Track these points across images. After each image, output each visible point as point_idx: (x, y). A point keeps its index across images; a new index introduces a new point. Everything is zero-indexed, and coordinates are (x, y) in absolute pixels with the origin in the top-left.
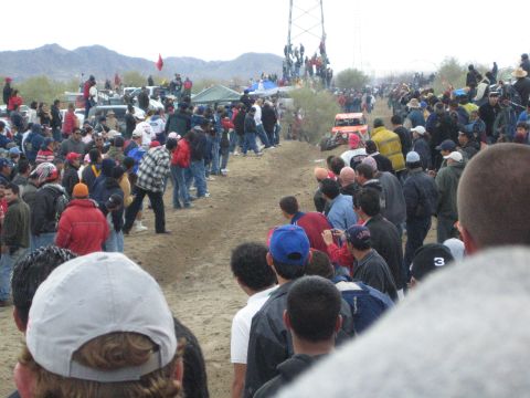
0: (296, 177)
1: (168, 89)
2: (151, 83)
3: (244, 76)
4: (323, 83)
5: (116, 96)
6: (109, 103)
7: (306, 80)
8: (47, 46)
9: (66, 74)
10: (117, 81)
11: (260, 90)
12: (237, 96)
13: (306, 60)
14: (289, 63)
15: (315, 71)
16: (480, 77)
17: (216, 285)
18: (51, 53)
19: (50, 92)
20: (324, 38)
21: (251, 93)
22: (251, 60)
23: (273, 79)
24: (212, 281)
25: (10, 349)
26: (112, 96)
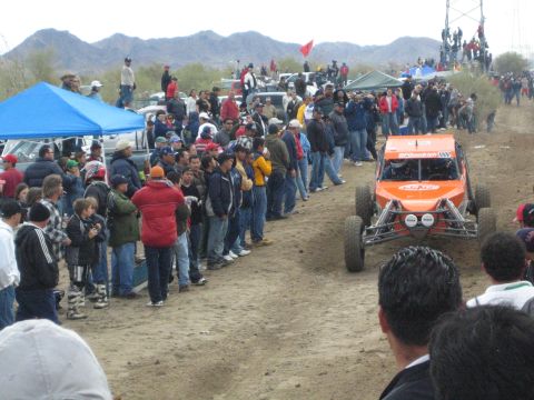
1: (324, 75)
2: (307, 69)
3: (400, 61)
4: (482, 67)
5: (272, 83)
6: (266, 89)
7: (464, 64)
8: (202, 32)
9: (221, 61)
10: (273, 67)
12: (396, 82)
13: (465, 45)
14: (447, 47)
15: (473, 55)
18: (206, 39)
19: (206, 79)
20: (482, 22)
22: (408, 44)
23: (430, 63)
26: (267, 82)
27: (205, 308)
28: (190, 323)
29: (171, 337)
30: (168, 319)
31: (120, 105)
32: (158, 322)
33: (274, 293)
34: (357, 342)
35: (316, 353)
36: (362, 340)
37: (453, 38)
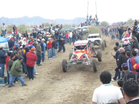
4: (97, 25)
7: (92, 24)
11: (80, 27)
13: (92, 19)
20: (97, 13)
22: (78, 19)
24: (68, 78)
25: (14, 97)
27: (23, 89)
28: (18, 93)
29: (13, 98)
30: (12, 93)
31: (2, 36)
32: (10, 93)
33: (41, 85)
34: (63, 98)
35: (52, 101)
36: (64, 97)
37: (89, 18)
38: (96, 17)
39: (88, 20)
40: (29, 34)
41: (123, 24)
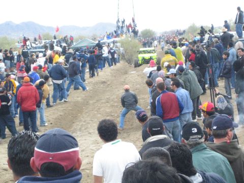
0: (123, 80)
2: (55, 38)
4: (135, 36)
5: (39, 45)
6: (36, 48)
7: (126, 34)
8: (7, 22)
9: (16, 35)
10: (40, 38)
11: (105, 40)
13: (126, 26)
15: (131, 30)
16: (206, 32)
17: (87, 133)
18: (9, 25)
19: (8, 44)
20: (134, 15)
21: (101, 41)
24: (85, 131)
26: (37, 45)
37: (121, 23)
38: (133, 21)
39: (118, 27)
40: (15, 53)
41: (181, 34)
